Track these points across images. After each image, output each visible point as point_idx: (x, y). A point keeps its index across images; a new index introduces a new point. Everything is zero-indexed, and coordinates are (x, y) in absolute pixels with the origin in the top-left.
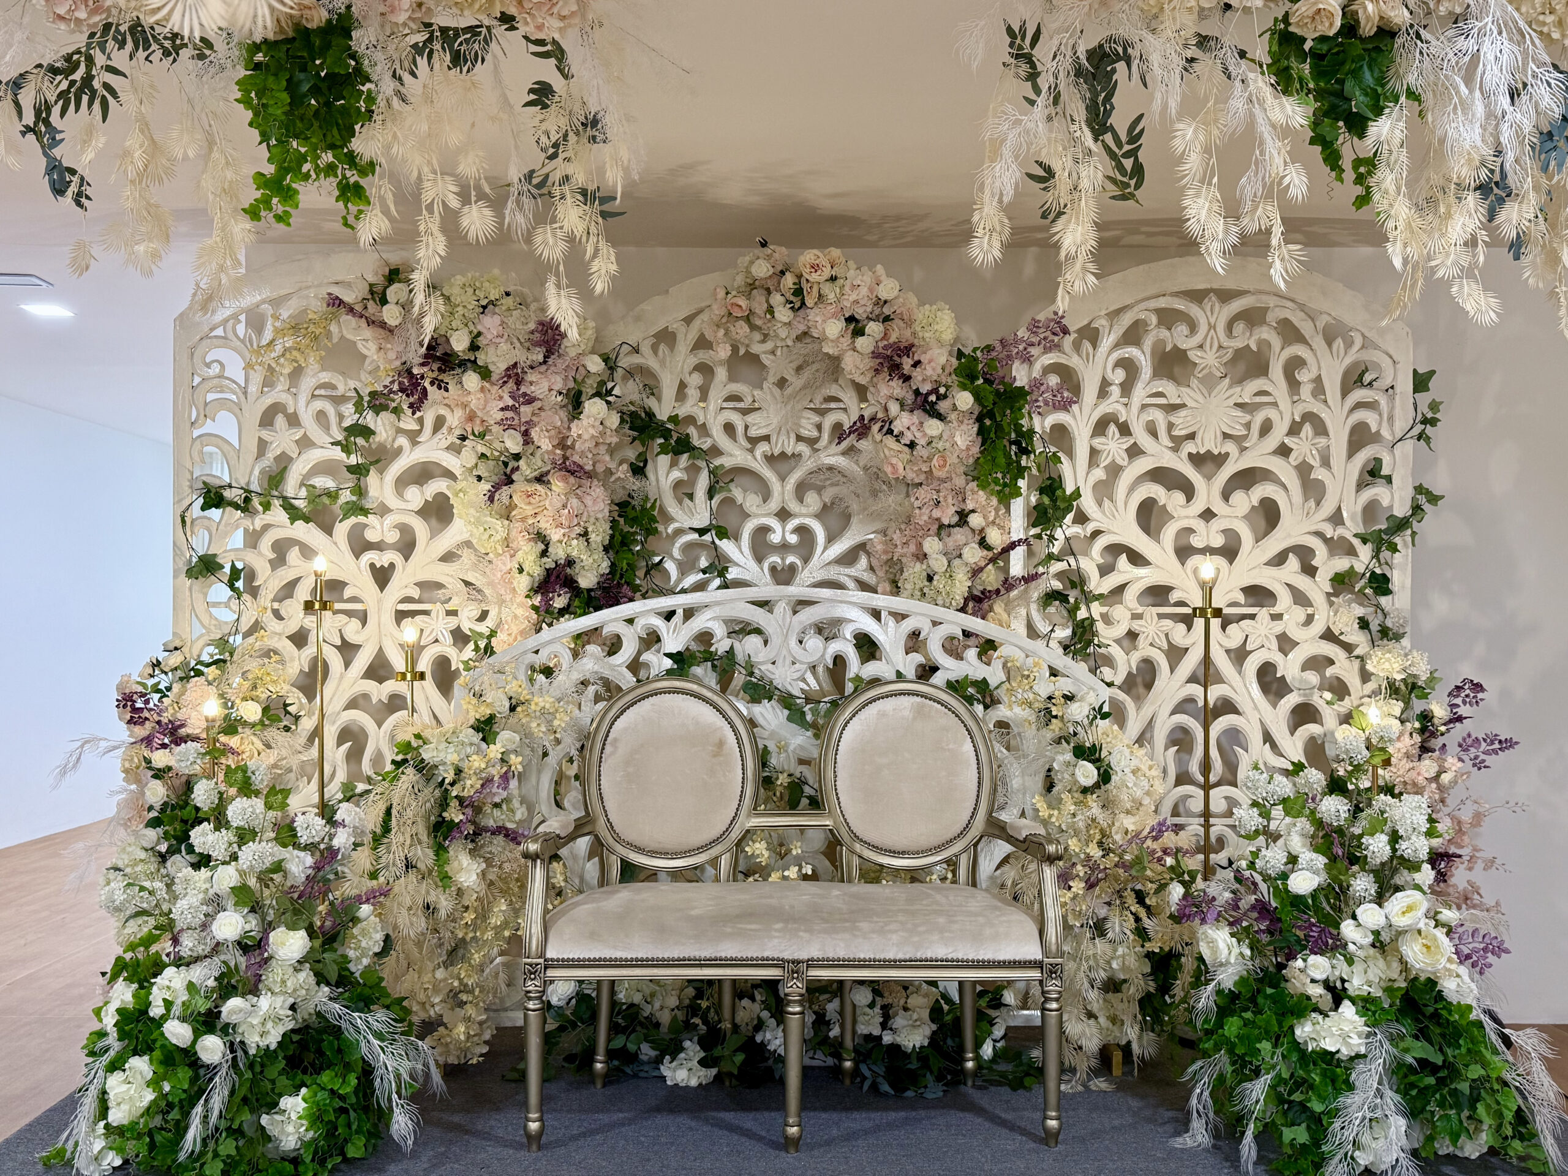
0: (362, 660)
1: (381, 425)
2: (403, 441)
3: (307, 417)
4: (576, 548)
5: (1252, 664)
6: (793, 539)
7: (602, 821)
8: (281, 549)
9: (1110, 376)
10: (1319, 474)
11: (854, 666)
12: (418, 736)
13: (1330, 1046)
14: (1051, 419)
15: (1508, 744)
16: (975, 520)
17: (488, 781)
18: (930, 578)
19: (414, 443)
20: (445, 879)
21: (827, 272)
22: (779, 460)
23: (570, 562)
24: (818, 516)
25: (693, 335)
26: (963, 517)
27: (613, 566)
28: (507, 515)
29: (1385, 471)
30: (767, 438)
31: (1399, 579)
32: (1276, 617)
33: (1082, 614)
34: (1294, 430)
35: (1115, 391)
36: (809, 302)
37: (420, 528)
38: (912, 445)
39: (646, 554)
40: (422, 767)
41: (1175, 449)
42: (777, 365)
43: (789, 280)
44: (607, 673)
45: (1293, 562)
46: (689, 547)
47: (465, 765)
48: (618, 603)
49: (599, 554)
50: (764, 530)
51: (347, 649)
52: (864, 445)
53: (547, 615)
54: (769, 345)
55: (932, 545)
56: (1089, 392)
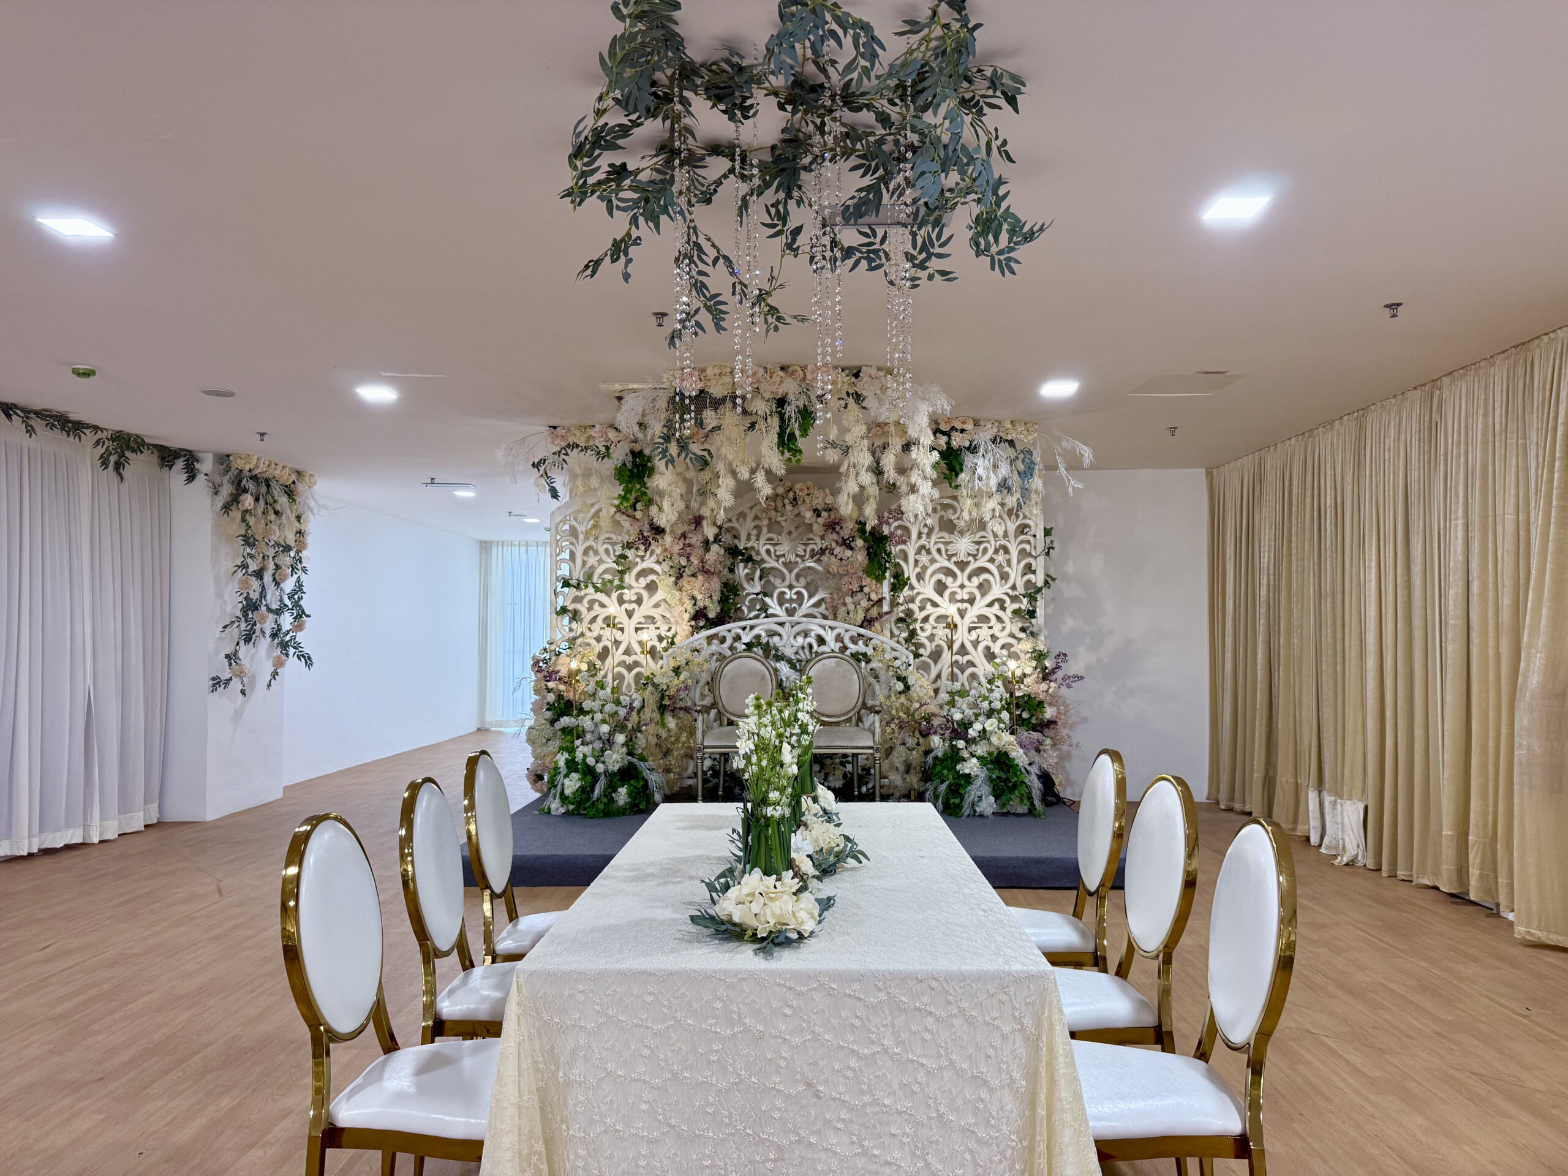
0: (622, 648)
1: (630, 553)
2: (638, 560)
3: (601, 550)
4: (707, 603)
5: (981, 647)
6: (795, 597)
7: (720, 704)
8: (592, 602)
9: (922, 530)
10: (1007, 569)
11: (815, 647)
12: (652, 674)
13: (967, 771)
14: (898, 548)
15: (1081, 678)
16: (866, 590)
17: (678, 690)
18: (848, 613)
19: (643, 561)
20: (664, 725)
21: (806, 492)
22: (789, 566)
23: (705, 608)
24: (805, 587)
25: (753, 514)
26: (862, 588)
27: (722, 609)
28: (680, 590)
29: (1033, 569)
30: (784, 555)
31: (1039, 612)
32: (990, 628)
33: (911, 627)
34: (996, 551)
35: (924, 536)
36: (799, 503)
37: (645, 594)
38: (841, 559)
39: (735, 604)
40: (654, 684)
41: (949, 560)
42: (787, 526)
43: (791, 494)
44: (720, 651)
45: (997, 606)
46: (752, 600)
47: (669, 684)
48: (723, 624)
49: (716, 604)
50: (784, 593)
51: (617, 643)
52: (823, 558)
53: (696, 629)
54: (784, 518)
55: (848, 600)
56: (914, 535)
